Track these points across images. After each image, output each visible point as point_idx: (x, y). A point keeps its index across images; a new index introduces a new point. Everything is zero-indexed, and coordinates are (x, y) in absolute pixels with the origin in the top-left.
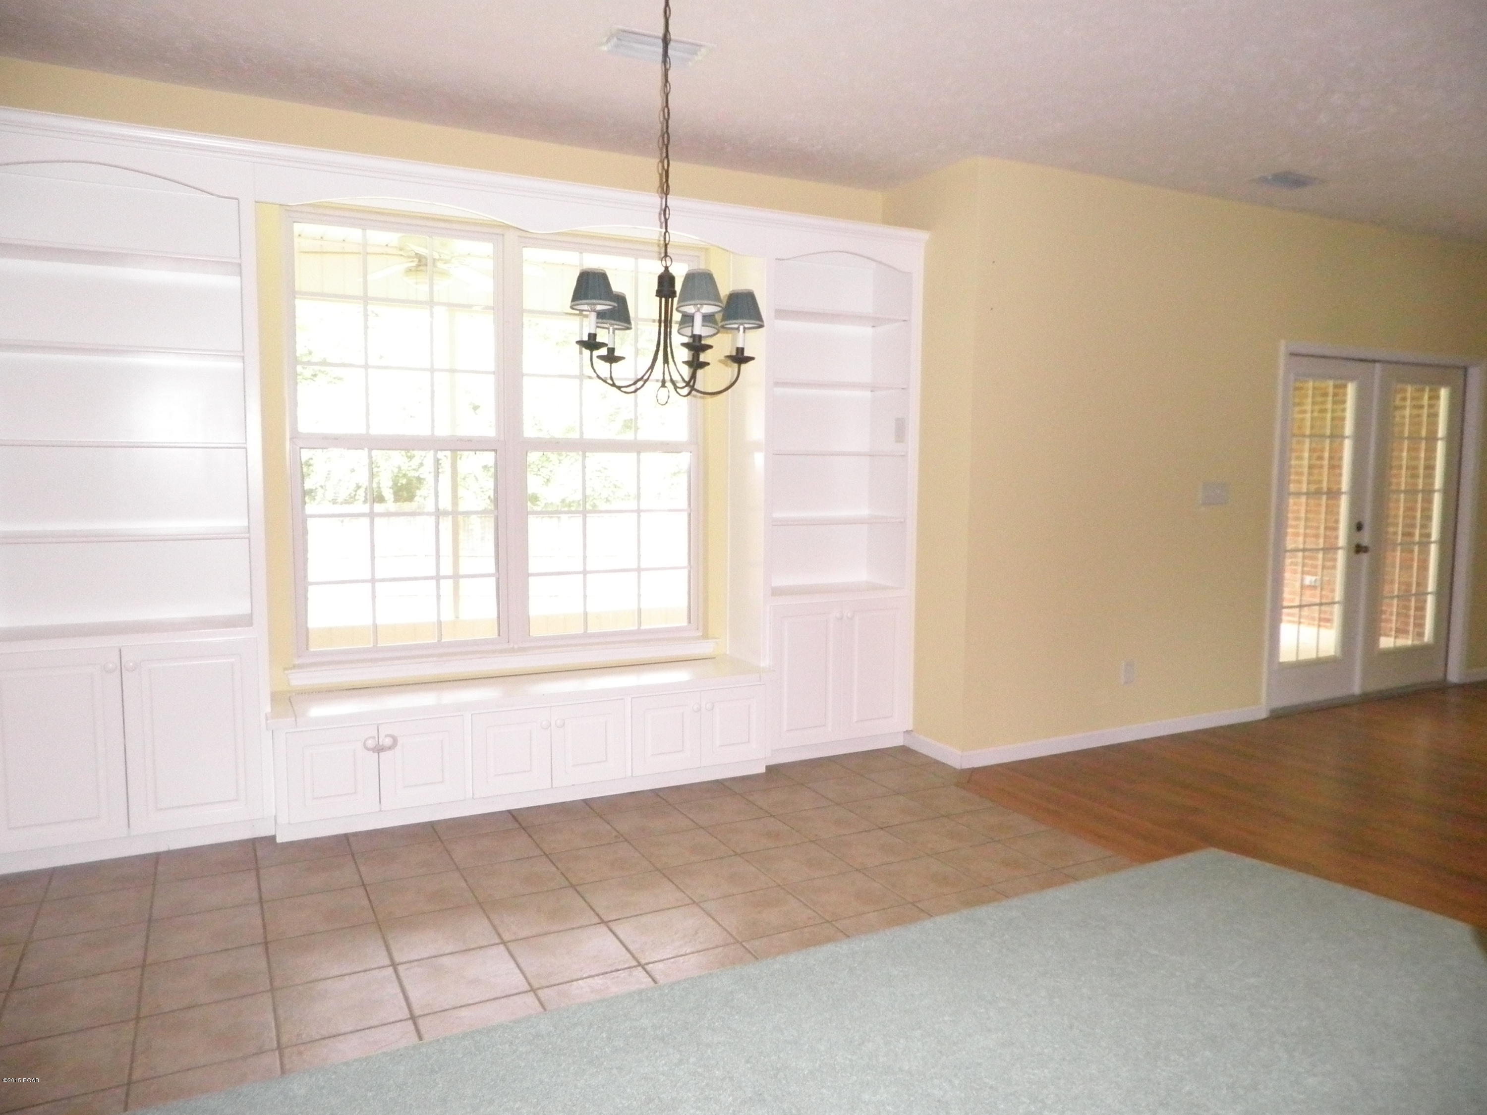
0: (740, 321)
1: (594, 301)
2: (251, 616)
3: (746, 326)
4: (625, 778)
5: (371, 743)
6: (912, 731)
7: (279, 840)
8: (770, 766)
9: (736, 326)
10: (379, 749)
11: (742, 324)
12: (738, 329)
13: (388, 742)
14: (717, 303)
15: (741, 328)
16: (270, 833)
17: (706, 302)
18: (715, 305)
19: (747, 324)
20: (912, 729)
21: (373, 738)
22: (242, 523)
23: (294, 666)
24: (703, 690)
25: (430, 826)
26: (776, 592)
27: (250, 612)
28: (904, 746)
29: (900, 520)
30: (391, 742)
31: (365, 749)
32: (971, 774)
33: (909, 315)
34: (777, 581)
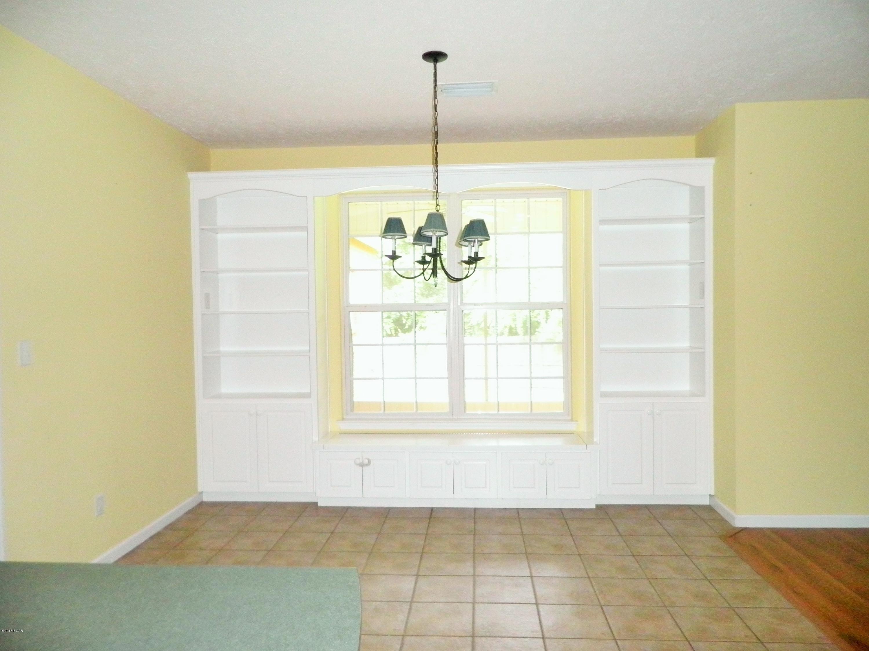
0: (476, 237)
1: (394, 234)
2: (310, 393)
3: (479, 239)
4: (497, 499)
5: (358, 461)
7: (319, 505)
9: (473, 240)
10: (362, 465)
12: (474, 242)
13: (366, 461)
14: (444, 231)
15: (476, 240)
16: (315, 501)
17: (438, 230)
18: (442, 232)
20: (713, 494)
21: (359, 459)
22: (307, 348)
23: (343, 419)
24: (547, 452)
25: (389, 510)
26: (604, 395)
27: (310, 392)
28: (710, 505)
29: (702, 350)
30: (368, 462)
31: (356, 464)
32: (740, 531)
33: (704, 214)
34: (606, 388)
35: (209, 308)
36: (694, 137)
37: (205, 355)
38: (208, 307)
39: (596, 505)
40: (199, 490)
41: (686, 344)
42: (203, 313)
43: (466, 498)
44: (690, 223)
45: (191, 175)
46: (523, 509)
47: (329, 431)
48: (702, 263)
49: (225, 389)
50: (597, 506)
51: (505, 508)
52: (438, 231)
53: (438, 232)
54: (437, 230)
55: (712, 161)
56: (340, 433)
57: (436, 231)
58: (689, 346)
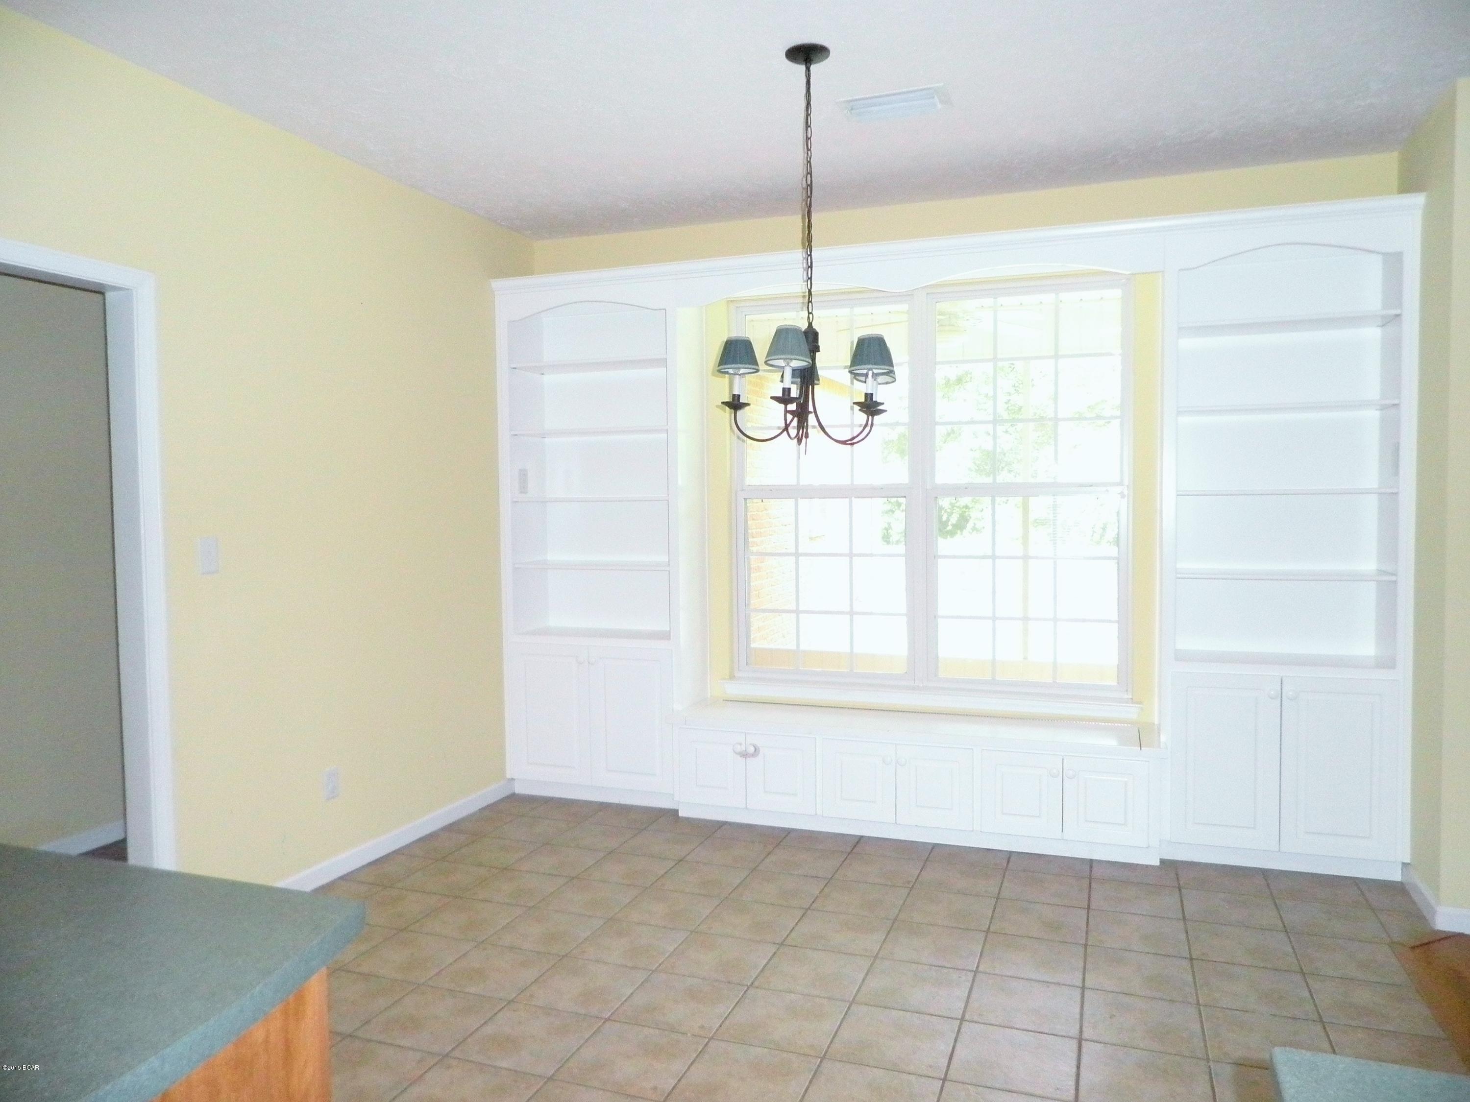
0: (870, 366)
1: (737, 366)
3: (876, 371)
4: (972, 831)
5: (739, 749)
6: (1409, 864)
7: (680, 814)
8: (1164, 859)
9: (865, 372)
10: (745, 755)
11: (869, 370)
12: (866, 375)
13: (751, 750)
15: (870, 373)
16: (673, 807)
19: (876, 369)
20: (1409, 862)
21: (741, 744)
22: (665, 559)
23: (732, 677)
24: (1066, 755)
25: (788, 832)
26: (1181, 657)
27: (670, 631)
28: (1401, 883)
29: (1394, 578)
30: (754, 750)
31: (735, 752)
32: (1446, 938)
33: (1400, 306)
34: (1187, 643)
35: (526, 492)
36: (1395, 154)
37: (517, 566)
38: (523, 489)
39: (1160, 859)
40: (508, 776)
41: (1370, 566)
42: (515, 500)
43: (916, 826)
44: (1383, 326)
45: (497, 284)
46: (1019, 853)
47: (709, 696)
48: (1396, 404)
49: (554, 621)
50: (1163, 861)
51: (988, 849)
52: (795, 359)
53: (794, 361)
54: (792, 357)
55: (1419, 200)
56: (724, 700)
57: (791, 359)
58: (1377, 570)
